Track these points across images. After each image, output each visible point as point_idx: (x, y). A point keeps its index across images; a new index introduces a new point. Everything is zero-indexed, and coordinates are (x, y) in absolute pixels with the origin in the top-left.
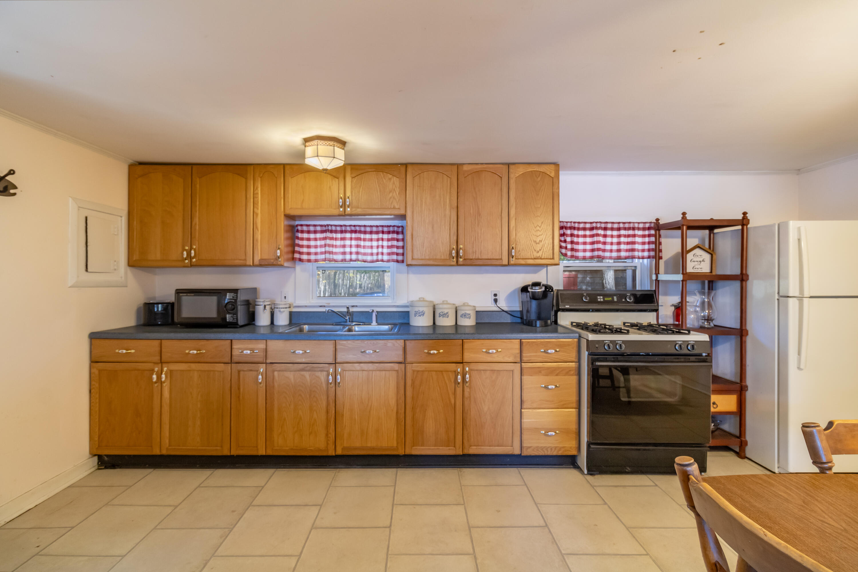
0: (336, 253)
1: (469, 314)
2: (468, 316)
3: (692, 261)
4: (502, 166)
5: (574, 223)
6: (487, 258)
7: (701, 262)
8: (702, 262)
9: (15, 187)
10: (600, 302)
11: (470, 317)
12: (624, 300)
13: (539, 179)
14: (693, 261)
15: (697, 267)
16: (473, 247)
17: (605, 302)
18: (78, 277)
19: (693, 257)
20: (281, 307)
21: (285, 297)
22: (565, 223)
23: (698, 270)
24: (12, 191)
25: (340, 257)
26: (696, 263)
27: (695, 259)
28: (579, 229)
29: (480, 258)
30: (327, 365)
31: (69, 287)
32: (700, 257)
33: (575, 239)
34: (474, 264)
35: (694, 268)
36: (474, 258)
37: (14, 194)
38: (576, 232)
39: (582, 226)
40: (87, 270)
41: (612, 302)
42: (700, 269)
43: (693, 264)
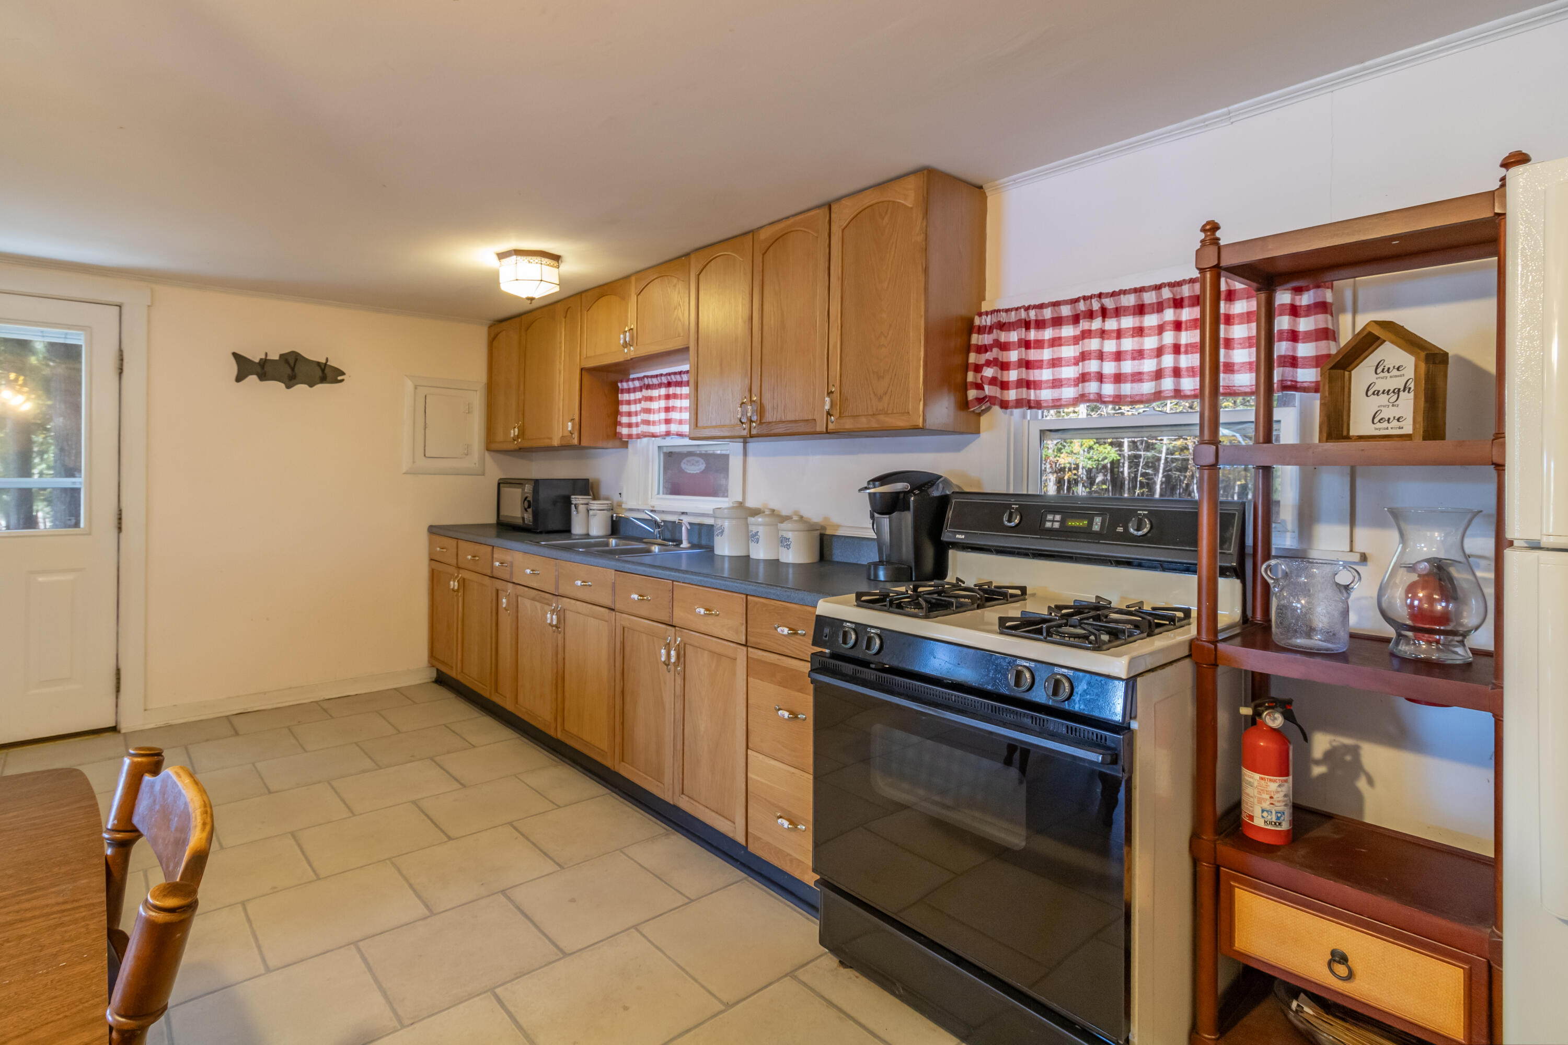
0: (654, 423)
1: (787, 539)
2: (785, 544)
3: (1370, 393)
4: (817, 211)
5: (1027, 309)
6: (793, 419)
7: (1397, 392)
8: (1401, 393)
9: (343, 373)
10: (1051, 531)
11: (790, 545)
12: (1120, 529)
13: (886, 220)
14: (1373, 394)
15: (1385, 414)
16: (774, 398)
17: (1064, 533)
18: (414, 462)
19: (1372, 377)
20: (595, 508)
21: (620, 494)
22: (1004, 314)
23: (1390, 426)
24: (340, 378)
25: (662, 428)
26: (1384, 399)
27: (1380, 385)
28: (1040, 324)
29: (783, 419)
30: (551, 596)
31: (404, 473)
32: (1395, 372)
33: (1033, 355)
34: (772, 432)
35: (1376, 420)
36: (774, 420)
37: (342, 381)
38: (1033, 335)
39: (1048, 314)
40: (425, 455)
41: (1086, 534)
42: (1395, 423)
43: (1375, 402)
